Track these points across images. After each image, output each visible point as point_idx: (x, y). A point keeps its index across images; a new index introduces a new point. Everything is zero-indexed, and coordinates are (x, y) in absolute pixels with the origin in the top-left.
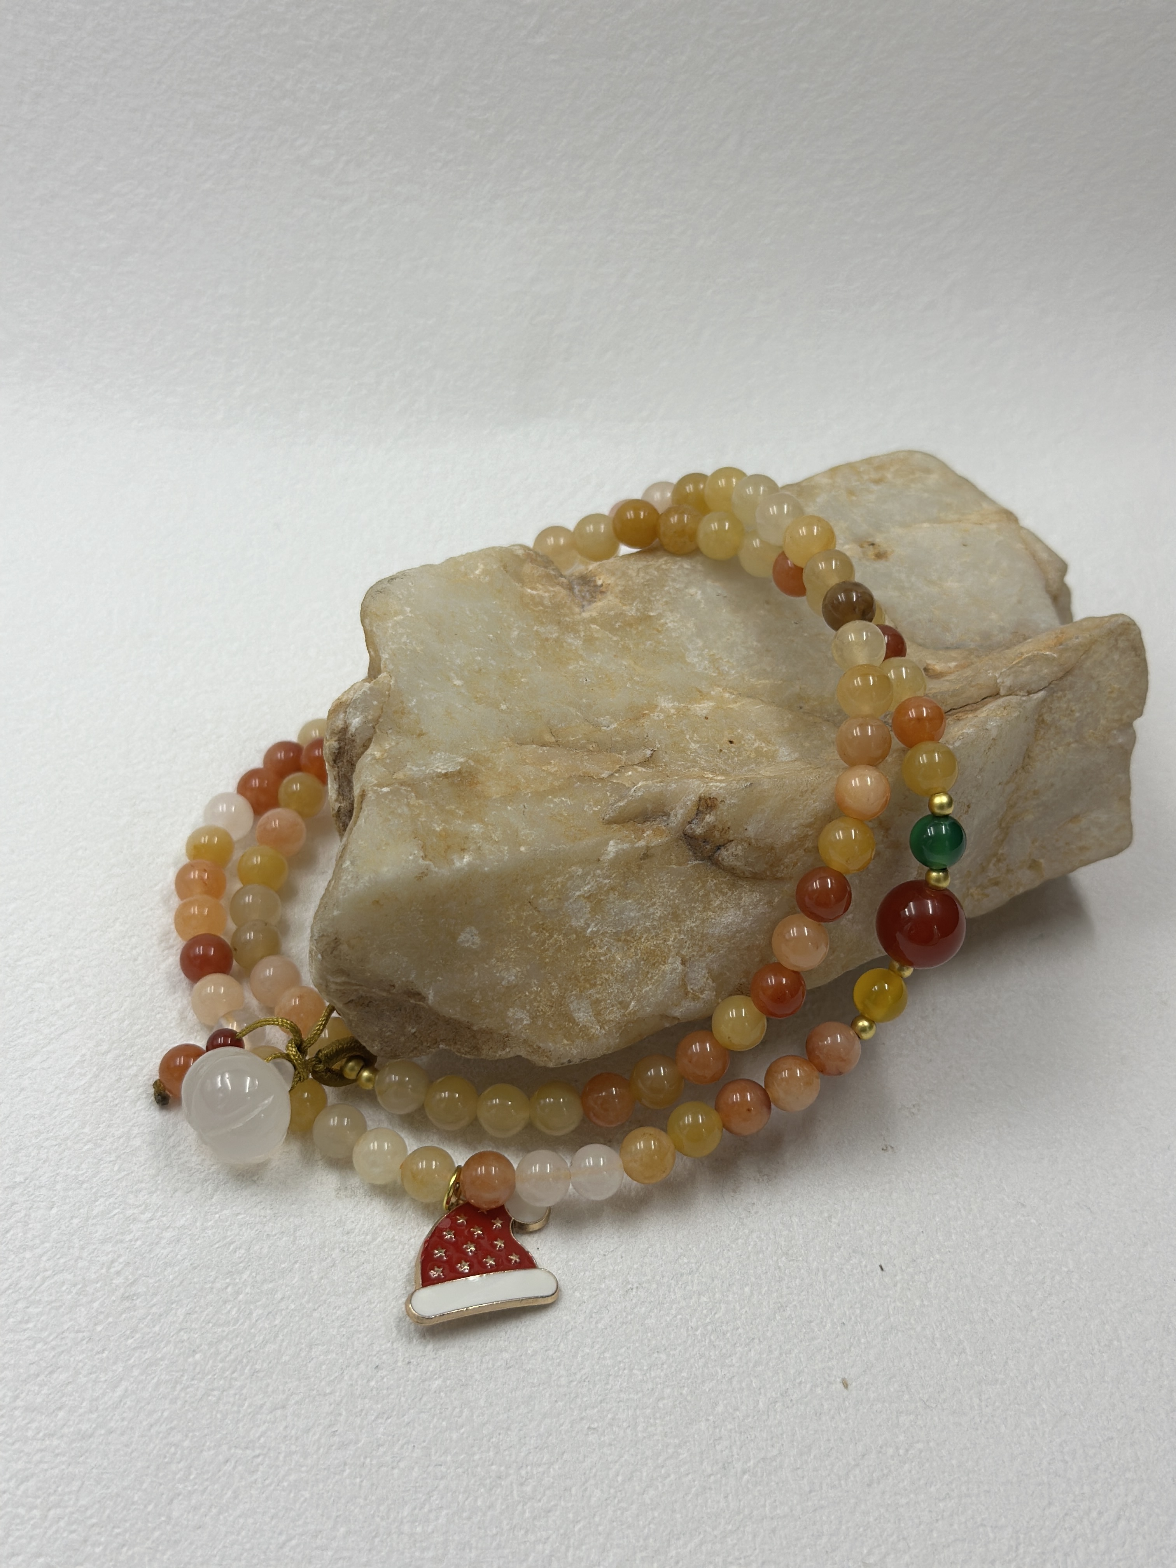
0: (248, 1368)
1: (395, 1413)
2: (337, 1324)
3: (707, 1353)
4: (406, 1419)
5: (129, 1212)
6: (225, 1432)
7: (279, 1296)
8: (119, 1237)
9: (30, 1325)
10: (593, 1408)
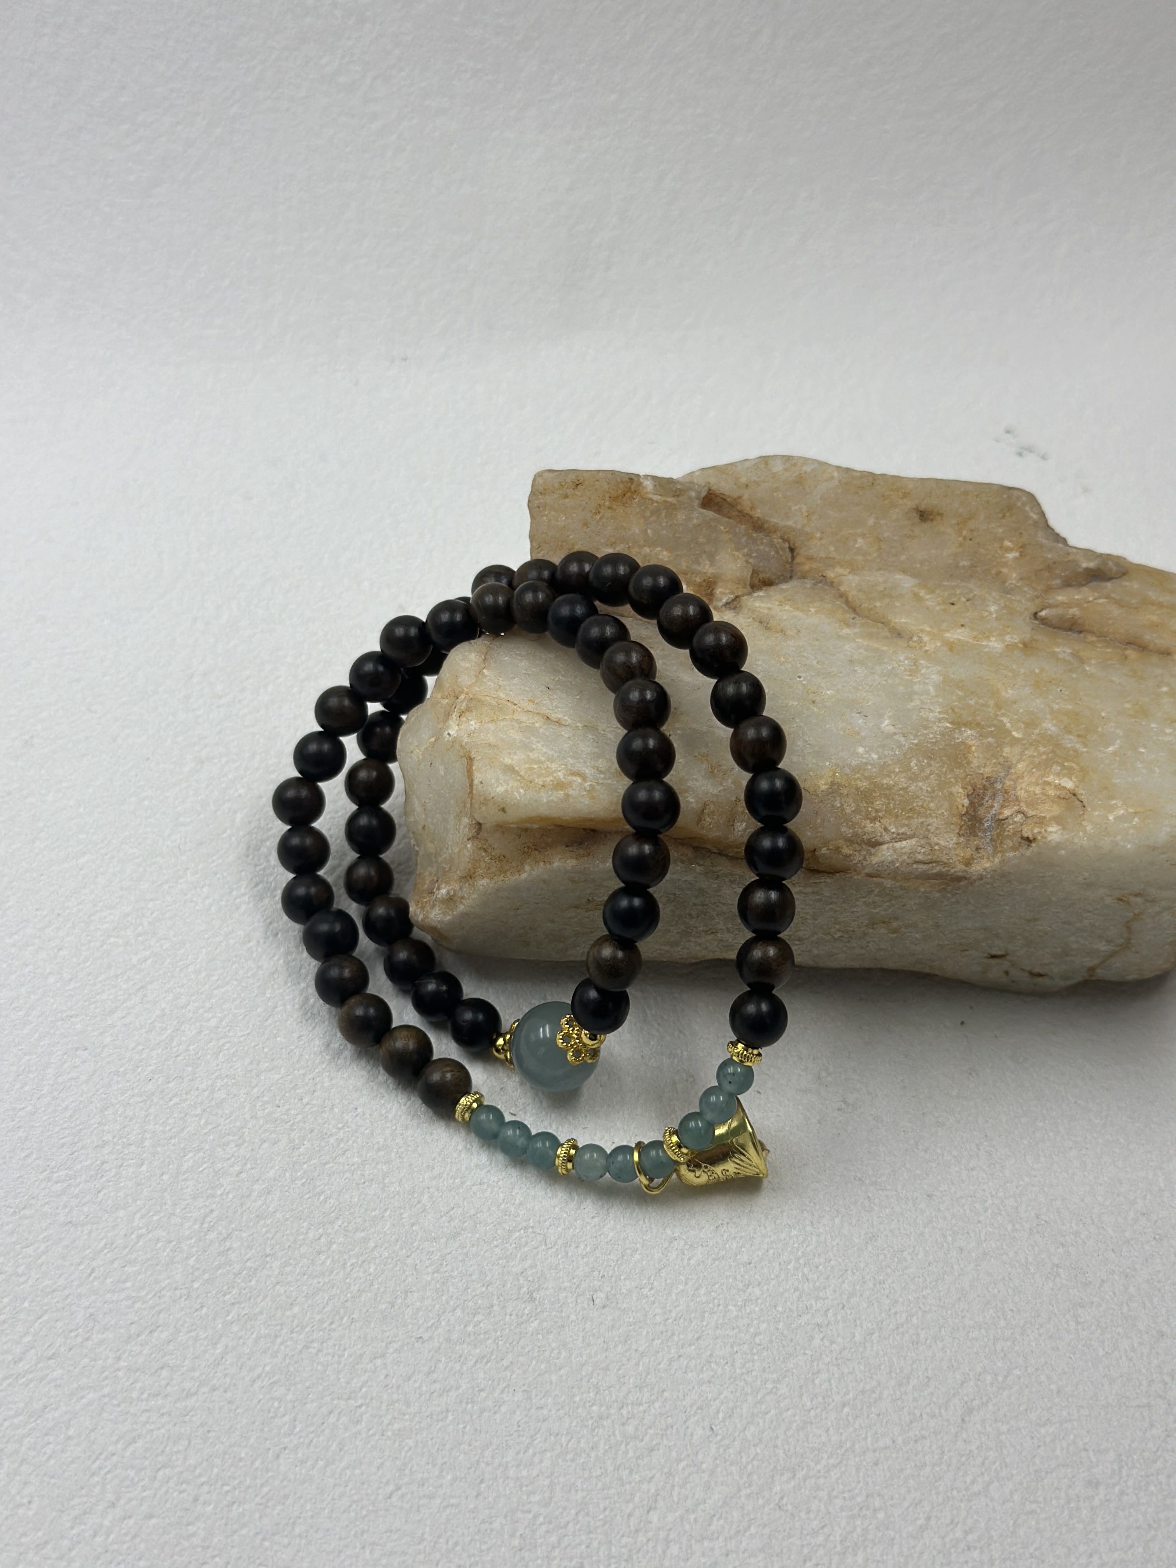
0: (346, 1318)
1: (494, 1357)
2: (430, 1270)
3: (800, 1287)
4: (505, 1363)
5: (220, 1165)
6: (326, 1384)
7: (372, 1244)
8: (209, 1192)
9: (128, 1284)
10: (690, 1345)
